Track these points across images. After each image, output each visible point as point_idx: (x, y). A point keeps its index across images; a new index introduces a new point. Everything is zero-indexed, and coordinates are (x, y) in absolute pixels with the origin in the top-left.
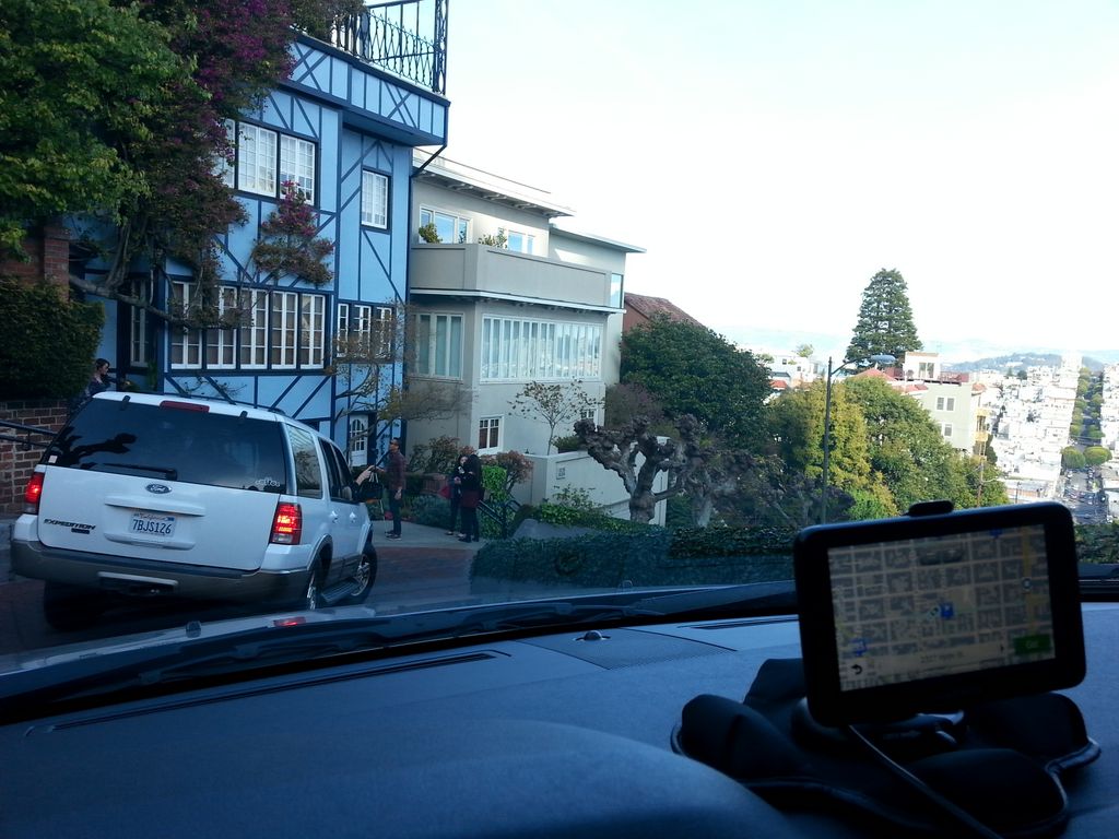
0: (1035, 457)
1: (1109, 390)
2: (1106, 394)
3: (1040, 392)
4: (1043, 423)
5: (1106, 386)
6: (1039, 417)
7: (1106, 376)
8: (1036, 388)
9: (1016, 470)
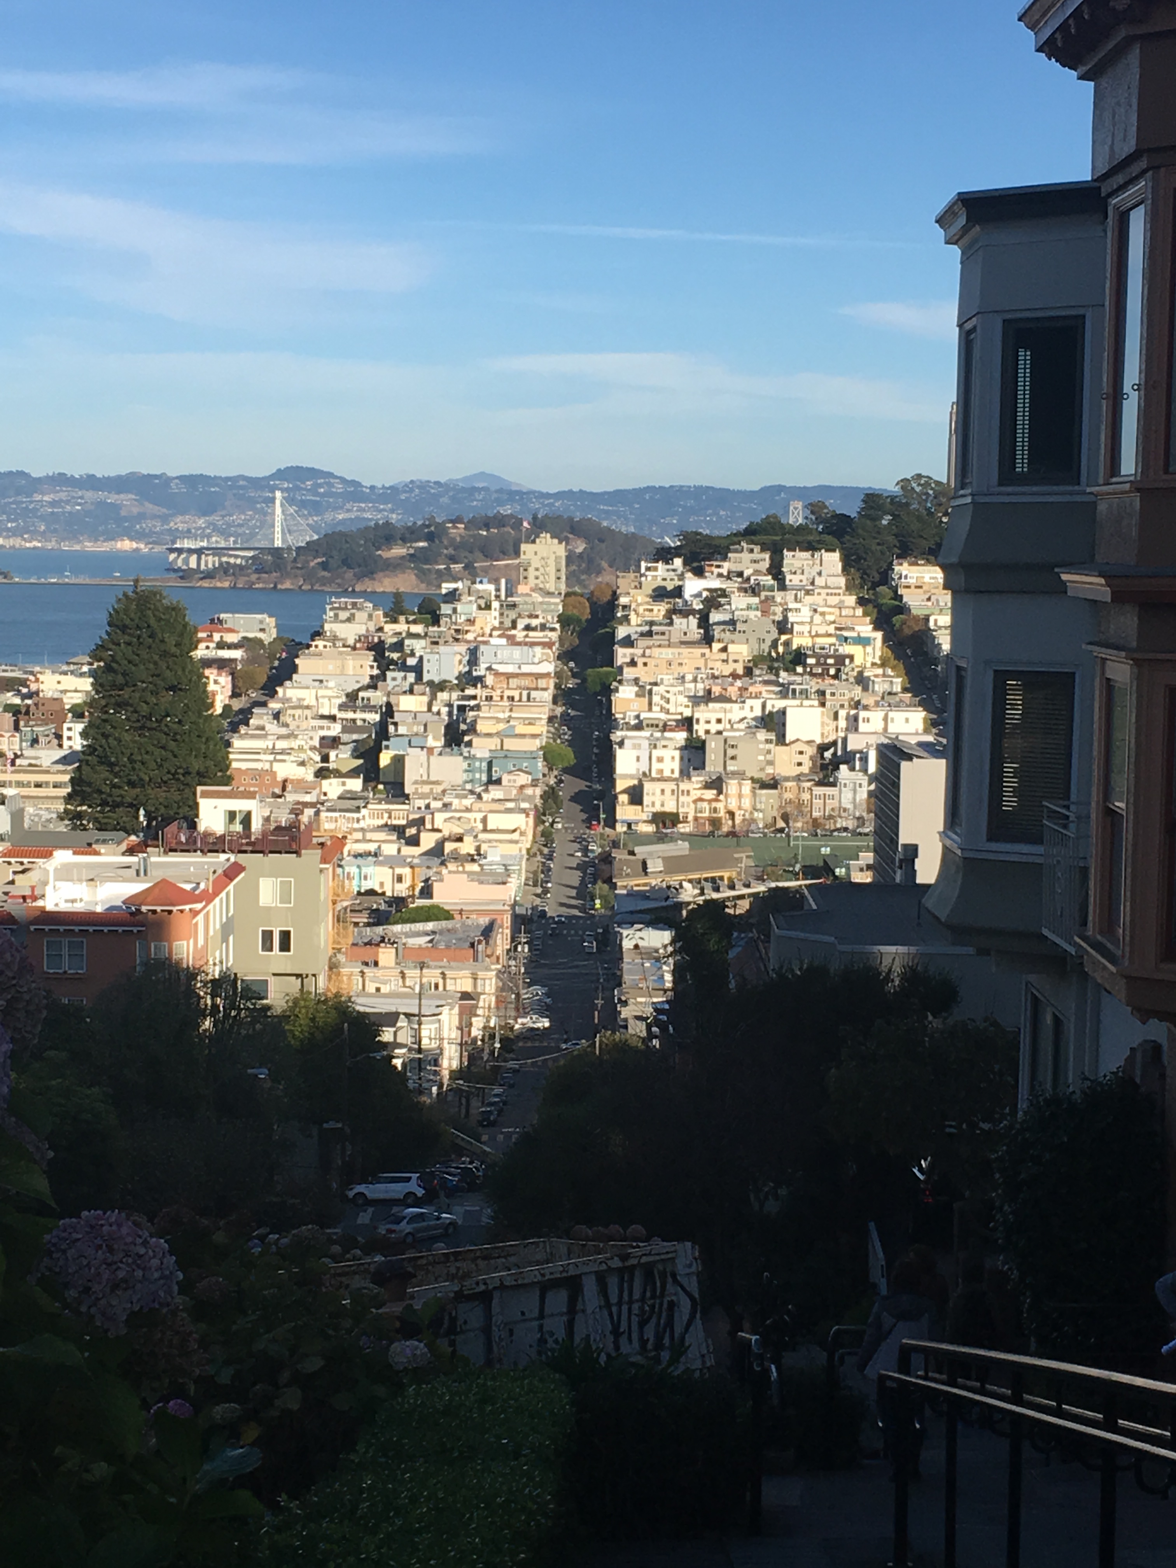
0: (467, 847)
1: (628, 642)
2: (622, 655)
3: (473, 659)
4: (481, 748)
5: (622, 632)
6: (472, 729)
7: (623, 600)
8: (462, 648)
9: (427, 891)
